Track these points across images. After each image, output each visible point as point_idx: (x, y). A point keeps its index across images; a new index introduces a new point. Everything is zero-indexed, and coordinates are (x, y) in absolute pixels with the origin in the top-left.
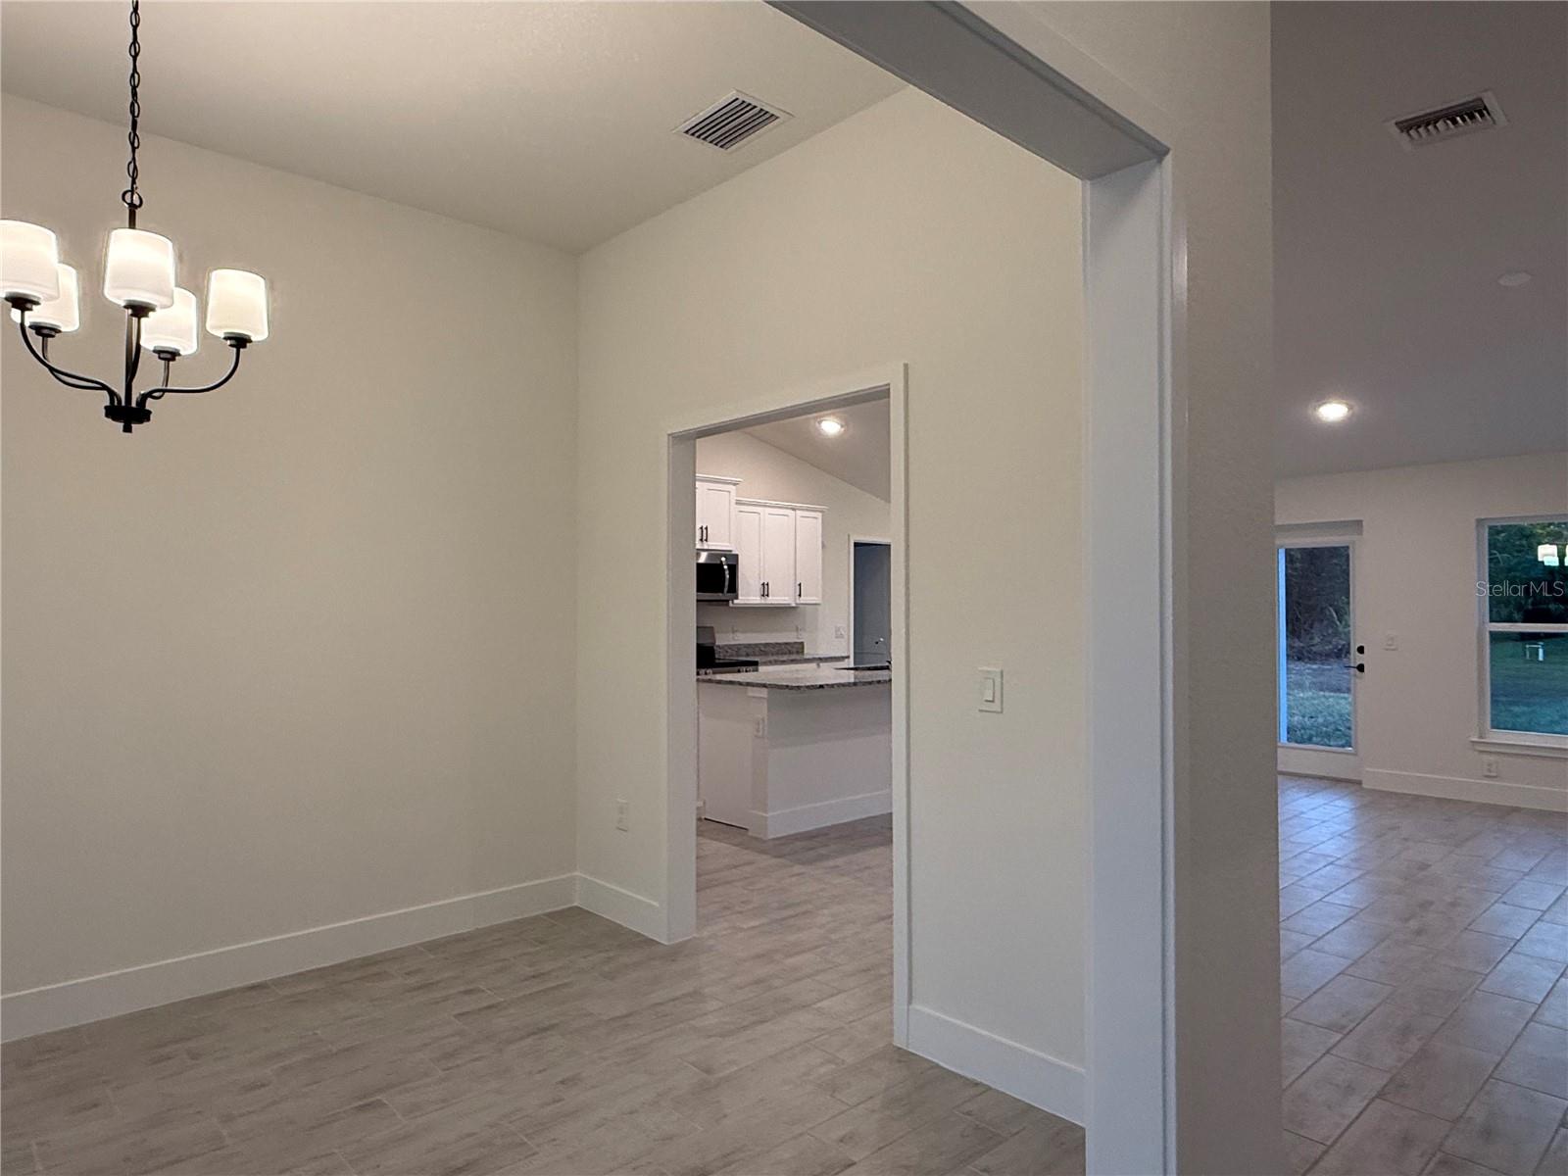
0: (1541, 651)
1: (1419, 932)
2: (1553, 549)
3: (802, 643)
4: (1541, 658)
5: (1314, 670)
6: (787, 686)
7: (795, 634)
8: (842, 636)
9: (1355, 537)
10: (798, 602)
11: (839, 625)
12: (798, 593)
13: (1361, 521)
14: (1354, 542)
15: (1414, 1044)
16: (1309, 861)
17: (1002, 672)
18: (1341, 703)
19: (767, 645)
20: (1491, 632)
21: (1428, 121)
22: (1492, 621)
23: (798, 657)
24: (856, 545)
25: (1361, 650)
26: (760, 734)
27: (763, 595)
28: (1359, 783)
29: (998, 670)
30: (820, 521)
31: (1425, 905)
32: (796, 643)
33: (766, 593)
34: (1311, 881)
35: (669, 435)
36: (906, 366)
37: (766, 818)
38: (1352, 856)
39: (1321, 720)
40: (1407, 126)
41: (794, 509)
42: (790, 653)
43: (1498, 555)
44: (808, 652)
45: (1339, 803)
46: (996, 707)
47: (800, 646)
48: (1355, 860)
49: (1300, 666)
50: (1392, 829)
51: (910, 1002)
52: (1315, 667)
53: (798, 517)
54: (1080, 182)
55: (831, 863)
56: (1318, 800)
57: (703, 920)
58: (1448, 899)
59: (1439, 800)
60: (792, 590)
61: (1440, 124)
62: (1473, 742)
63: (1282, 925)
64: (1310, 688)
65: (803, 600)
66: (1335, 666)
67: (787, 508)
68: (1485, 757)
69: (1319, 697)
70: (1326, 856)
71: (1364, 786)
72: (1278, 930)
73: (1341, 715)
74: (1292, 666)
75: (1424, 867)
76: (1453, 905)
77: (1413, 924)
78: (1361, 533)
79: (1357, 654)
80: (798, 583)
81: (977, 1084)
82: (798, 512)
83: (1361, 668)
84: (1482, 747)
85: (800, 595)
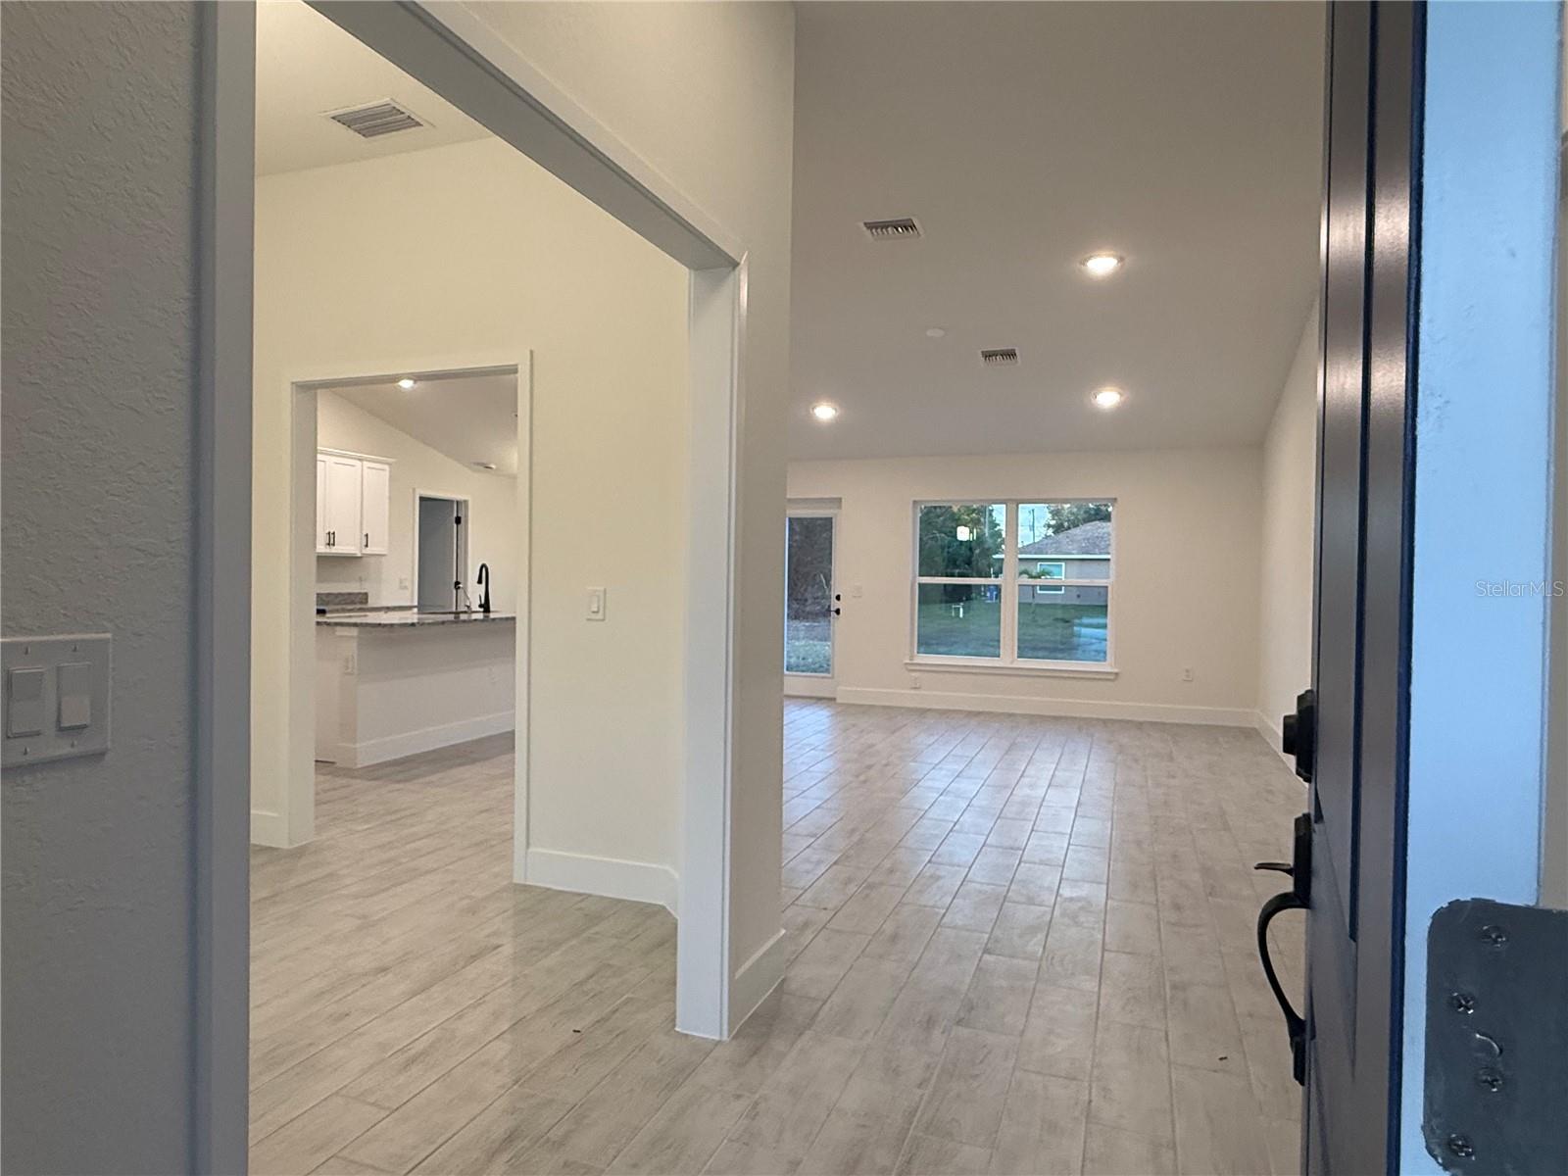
0: (961, 610)
1: (865, 782)
2: (967, 530)
3: (366, 594)
4: (961, 615)
5: (807, 627)
6: (380, 624)
7: (358, 584)
8: (406, 588)
9: (836, 511)
10: (364, 552)
11: (403, 577)
12: (365, 543)
13: (840, 499)
14: (836, 515)
15: (856, 838)
16: (799, 749)
17: (605, 591)
18: (825, 648)
19: (329, 594)
20: (920, 584)
21: (884, 226)
22: (920, 575)
23: (364, 606)
24: (422, 499)
25: (838, 598)
26: (349, 670)
27: (329, 544)
28: (834, 699)
29: (602, 588)
30: (387, 473)
31: (869, 767)
32: (360, 593)
33: (332, 542)
34: (801, 760)
35: (293, 383)
36: (532, 352)
37: (355, 749)
38: (828, 743)
39: (810, 660)
40: (870, 226)
41: (360, 460)
42: (353, 603)
43: (938, 535)
44: (371, 603)
45: (821, 712)
46: (600, 616)
47: (364, 597)
48: (830, 745)
49: (796, 623)
50: (854, 726)
51: (528, 845)
52: (807, 624)
53: (365, 468)
54: (687, 270)
55: (427, 779)
56: (806, 711)
57: (319, 829)
58: (884, 762)
59: (884, 707)
60: (359, 539)
61: (889, 229)
62: (906, 664)
63: (784, 785)
64: (803, 638)
65: (368, 551)
66: (822, 623)
67: (355, 459)
68: (914, 674)
69: (809, 645)
70: (810, 745)
71: (839, 701)
72: (782, 788)
73: (825, 657)
74: (791, 623)
75: (871, 746)
76: (886, 765)
77: (862, 778)
78: (840, 507)
79: (836, 601)
80: (364, 533)
81: (580, 895)
82: (365, 462)
83: (838, 612)
84: (911, 667)
85: (367, 546)
